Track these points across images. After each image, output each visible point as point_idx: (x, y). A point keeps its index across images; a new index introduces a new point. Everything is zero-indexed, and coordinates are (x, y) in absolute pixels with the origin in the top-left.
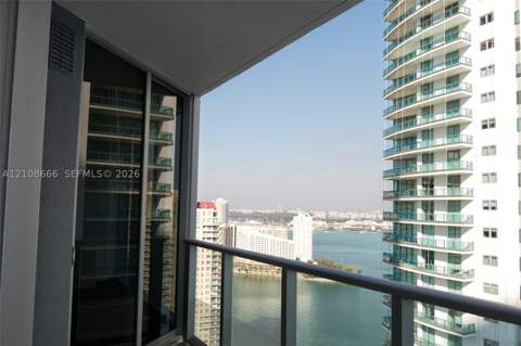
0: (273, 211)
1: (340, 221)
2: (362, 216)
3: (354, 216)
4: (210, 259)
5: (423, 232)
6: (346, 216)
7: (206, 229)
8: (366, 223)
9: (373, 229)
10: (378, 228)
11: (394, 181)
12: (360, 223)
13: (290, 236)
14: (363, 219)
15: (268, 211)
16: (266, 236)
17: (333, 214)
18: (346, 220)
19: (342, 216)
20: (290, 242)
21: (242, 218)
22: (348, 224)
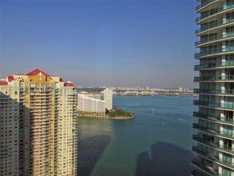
0: (92, 87)
1: (122, 91)
2: (132, 89)
3: (128, 89)
4: (72, 111)
5: (225, 100)
6: (125, 89)
7: (69, 97)
8: (134, 92)
9: (137, 95)
10: (139, 94)
11: (200, 71)
12: (132, 92)
13: (102, 98)
14: (132, 91)
15: (90, 87)
16: (92, 99)
17: (119, 88)
18: (125, 91)
19: (123, 89)
20: (103, 101)
21: (79, 90)
22: (126, 93)
